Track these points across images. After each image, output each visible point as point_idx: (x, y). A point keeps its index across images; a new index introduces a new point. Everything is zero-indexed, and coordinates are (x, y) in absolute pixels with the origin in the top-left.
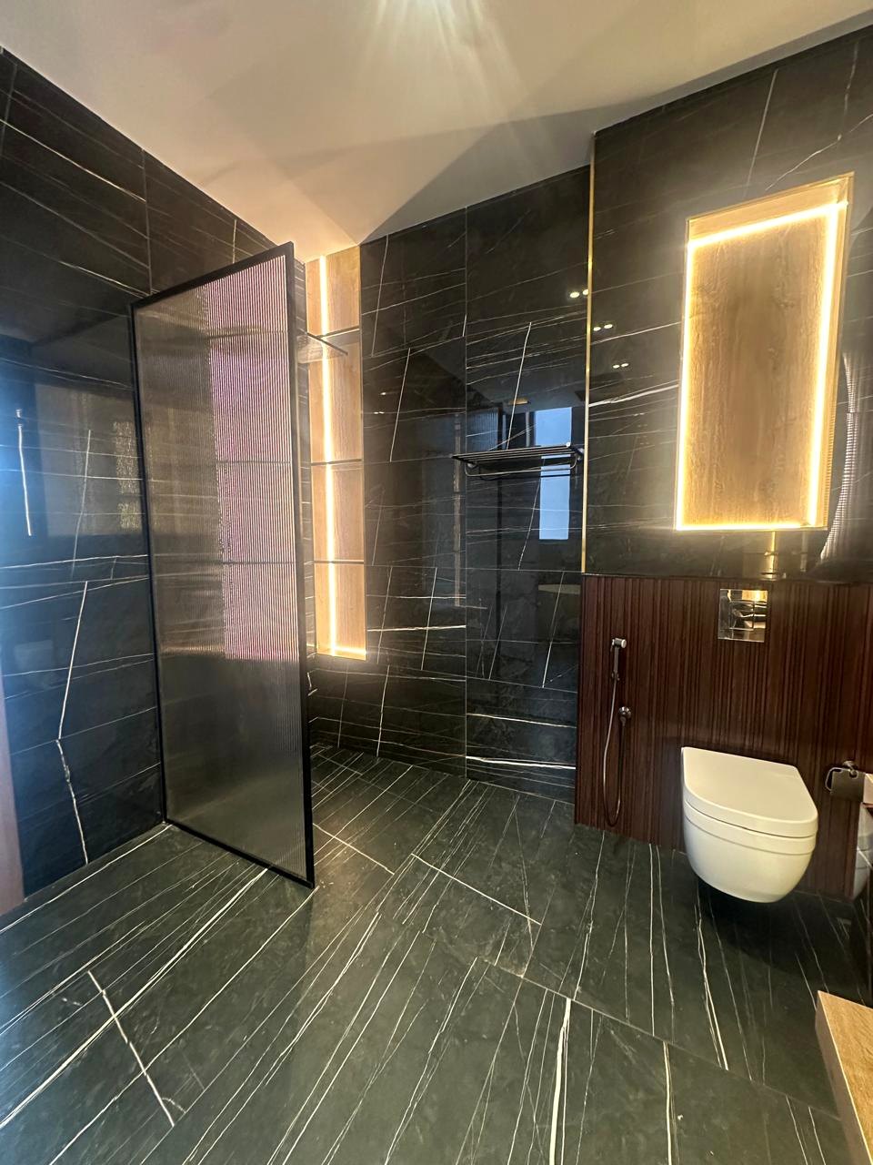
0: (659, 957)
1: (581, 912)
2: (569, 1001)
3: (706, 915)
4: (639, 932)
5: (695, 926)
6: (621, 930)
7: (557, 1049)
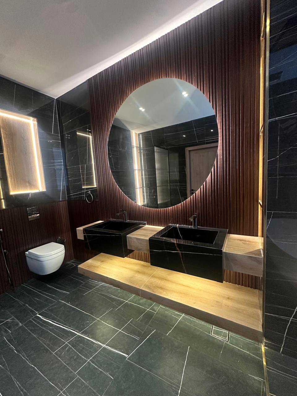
0: (46, 295)
1: (21, 306)
2: (37, 315)
3: (47, 283)
4: (38, 296)
5: (47, 286)
6: (34, 299)
7: (44, 320)
